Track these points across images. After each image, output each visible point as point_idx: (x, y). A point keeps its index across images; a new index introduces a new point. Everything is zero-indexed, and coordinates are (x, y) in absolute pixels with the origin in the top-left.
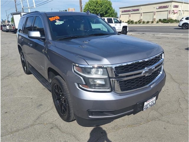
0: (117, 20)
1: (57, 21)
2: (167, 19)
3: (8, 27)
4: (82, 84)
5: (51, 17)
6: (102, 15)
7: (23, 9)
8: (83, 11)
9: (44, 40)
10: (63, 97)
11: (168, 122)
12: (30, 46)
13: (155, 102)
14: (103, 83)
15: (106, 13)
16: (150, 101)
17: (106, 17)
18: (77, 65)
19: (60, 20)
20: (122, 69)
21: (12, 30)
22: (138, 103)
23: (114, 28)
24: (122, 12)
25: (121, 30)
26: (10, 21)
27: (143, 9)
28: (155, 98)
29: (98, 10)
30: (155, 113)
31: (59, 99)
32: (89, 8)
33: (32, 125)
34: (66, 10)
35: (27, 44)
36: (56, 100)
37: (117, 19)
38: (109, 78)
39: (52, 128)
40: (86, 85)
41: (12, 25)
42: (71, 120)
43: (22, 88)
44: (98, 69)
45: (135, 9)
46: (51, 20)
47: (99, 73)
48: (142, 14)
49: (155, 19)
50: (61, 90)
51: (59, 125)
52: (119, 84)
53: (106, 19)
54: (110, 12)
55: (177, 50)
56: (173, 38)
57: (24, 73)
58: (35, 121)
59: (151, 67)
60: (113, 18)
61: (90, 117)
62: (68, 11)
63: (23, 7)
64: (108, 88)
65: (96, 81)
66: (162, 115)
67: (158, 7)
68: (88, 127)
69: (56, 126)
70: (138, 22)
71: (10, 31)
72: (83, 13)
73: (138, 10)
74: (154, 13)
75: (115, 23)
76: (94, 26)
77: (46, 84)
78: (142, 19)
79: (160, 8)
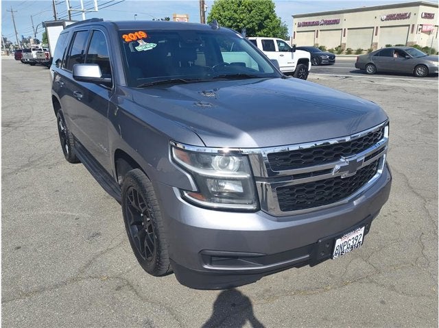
0: (286, 44)
1: (141, 42)
2: (404, 44)
3: (34, 54)
4: (190, 191)
5: (127, 33)
6: (251, 32)
7: (70, 14)
8: (206, 21)
9: (109, 85)
10: (148, 219)
11: (392, 288)
12: (77, 98)
13: (361, 240)
14: (239, 189)
15: (261, 27)
16: (351, 238)
17: (260, 36)
18: (179, 146)
19: (147, 40)
20: (286, 160)
21: (43, 61)
22: (320, 241)
23: (274, 63)
24: (299, 26)
25: (294, 69)
26: (41, 40)
27: (348, 21)
28: (362, 231)
29: (242, 20)
30: (362, 264)
31: (138, 223)
32: (221, 15)
33: (74, 280)
34: (168, 19)
35: (71, 94)
36: (133, 224)
37: (286, 42)
38: (254, 178)
39: (119, 288)
40: (199, 192)
41: (45, 50)
42: (164, 271)
43: (58, 193)
44: (227, 158)
45: (330, 19)
46: (126, 40)
47: (231, 166)
48: (347, 31)
49: (376, 44)
50: (143, 201)
51: (135, 283)
52: (275, 194)
53: (259, 40)
54: (271, 25)
55: (424, 119)
56: (417, 91)
57: (65, 159)
58: (81, 271)
59: (356, 158)
60: (275, 40)
61: (206, 267)
62: (171, 20)
63: (69, 9)
64: (250, 202)
65: (223, 184)
66: (378, 271)
67: (385, 17)
68: (201, 291)
69: (128, 284)
70: (337, 49)
71: (40, 63)
72: (206, 26)
73: (336, 22)
74: (375, 30)
75: (280, 51)
76: (229, 57)
77: (112, 186)
78: (345, 44)
79: (390, 18)
